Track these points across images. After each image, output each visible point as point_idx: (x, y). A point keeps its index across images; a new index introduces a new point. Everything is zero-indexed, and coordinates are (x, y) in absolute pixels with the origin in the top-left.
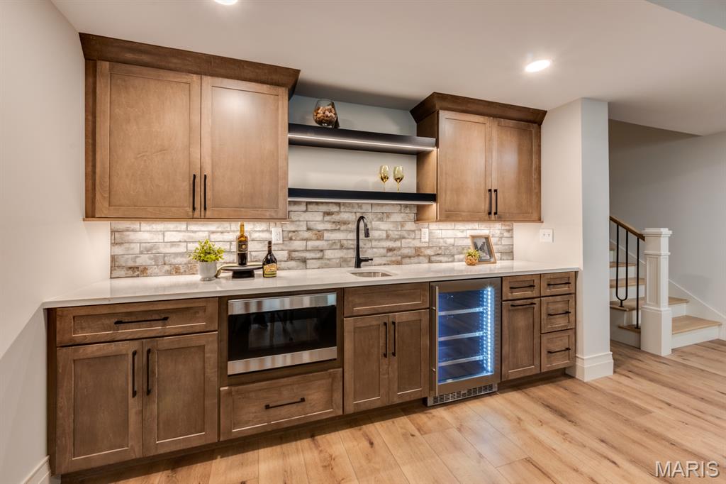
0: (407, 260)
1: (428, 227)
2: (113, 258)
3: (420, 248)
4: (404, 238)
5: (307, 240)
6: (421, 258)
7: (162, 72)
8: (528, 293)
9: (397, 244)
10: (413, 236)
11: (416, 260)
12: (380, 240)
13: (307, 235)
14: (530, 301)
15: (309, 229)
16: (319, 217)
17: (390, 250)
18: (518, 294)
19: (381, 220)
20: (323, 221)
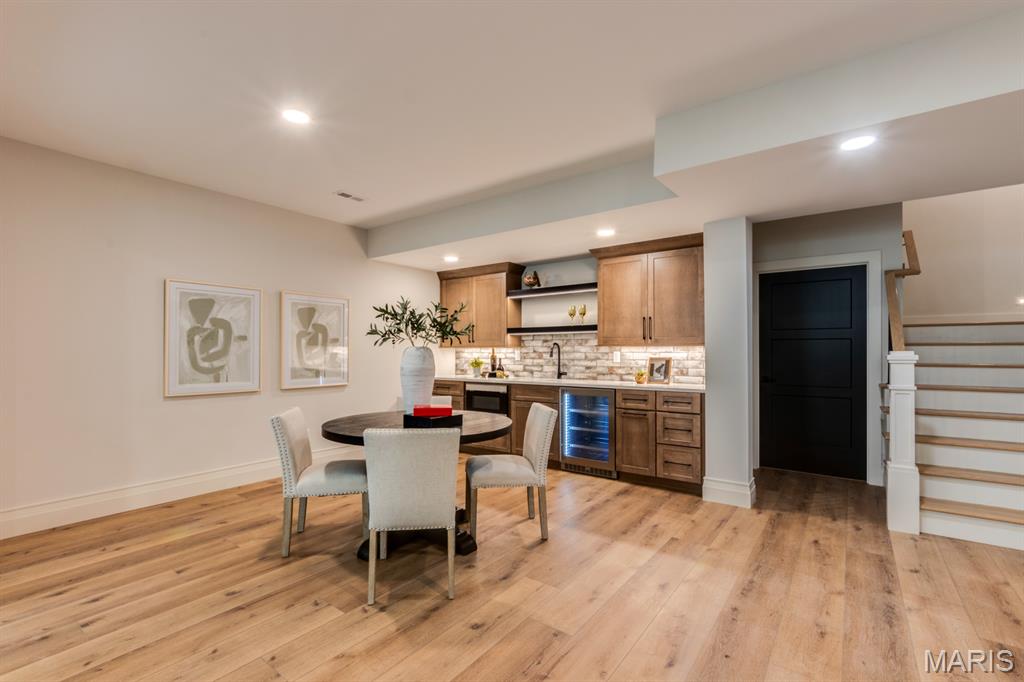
0: (601, 377)
1: (620, 350)
2: (456, 365)
3: (612, 367)
4: (599, 359)
5: (533, 358)
6: (613, 376)
7: (466, 280)
8: (642, 406)
9: (593, 364)
10: (606, 357)
11: (608, 377)
12: (580, 360)
13: (533, 355)
14: (644, 413)
15: (535, 352)
16: (540, 343)
17: (588, 368)
18: (630, 405)
19: (581, 344)
20: (542, 347)
